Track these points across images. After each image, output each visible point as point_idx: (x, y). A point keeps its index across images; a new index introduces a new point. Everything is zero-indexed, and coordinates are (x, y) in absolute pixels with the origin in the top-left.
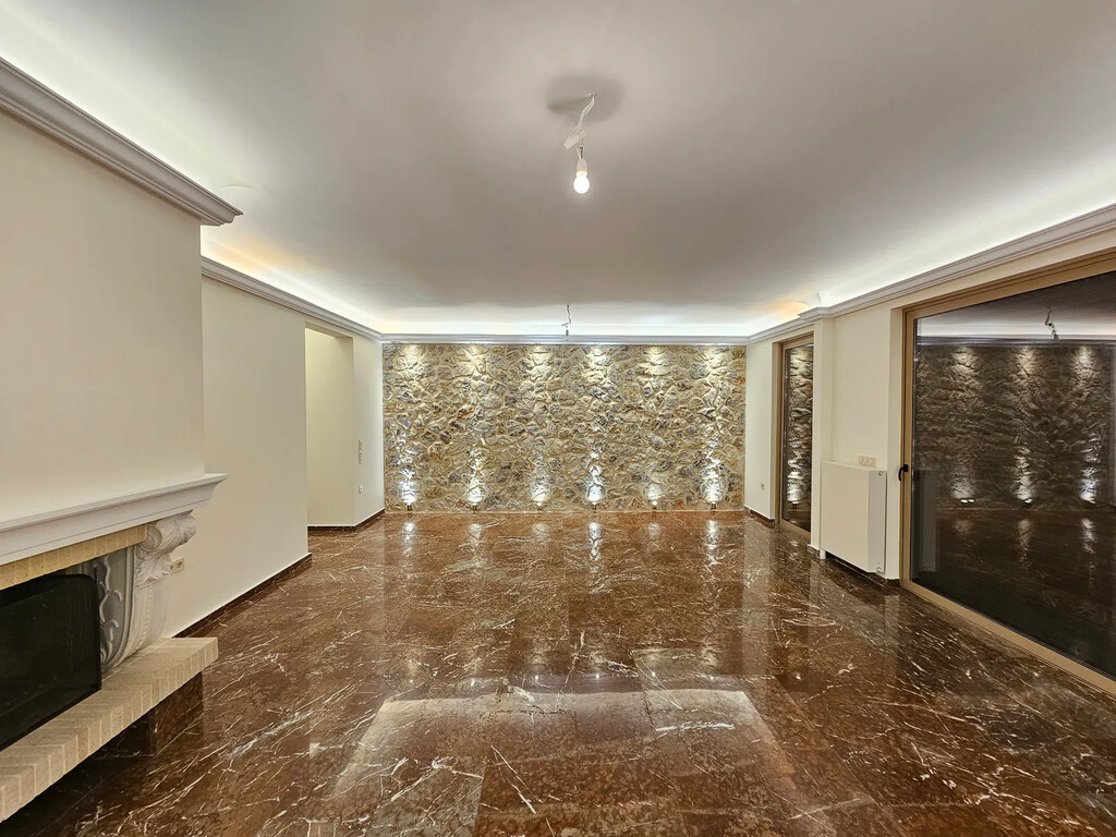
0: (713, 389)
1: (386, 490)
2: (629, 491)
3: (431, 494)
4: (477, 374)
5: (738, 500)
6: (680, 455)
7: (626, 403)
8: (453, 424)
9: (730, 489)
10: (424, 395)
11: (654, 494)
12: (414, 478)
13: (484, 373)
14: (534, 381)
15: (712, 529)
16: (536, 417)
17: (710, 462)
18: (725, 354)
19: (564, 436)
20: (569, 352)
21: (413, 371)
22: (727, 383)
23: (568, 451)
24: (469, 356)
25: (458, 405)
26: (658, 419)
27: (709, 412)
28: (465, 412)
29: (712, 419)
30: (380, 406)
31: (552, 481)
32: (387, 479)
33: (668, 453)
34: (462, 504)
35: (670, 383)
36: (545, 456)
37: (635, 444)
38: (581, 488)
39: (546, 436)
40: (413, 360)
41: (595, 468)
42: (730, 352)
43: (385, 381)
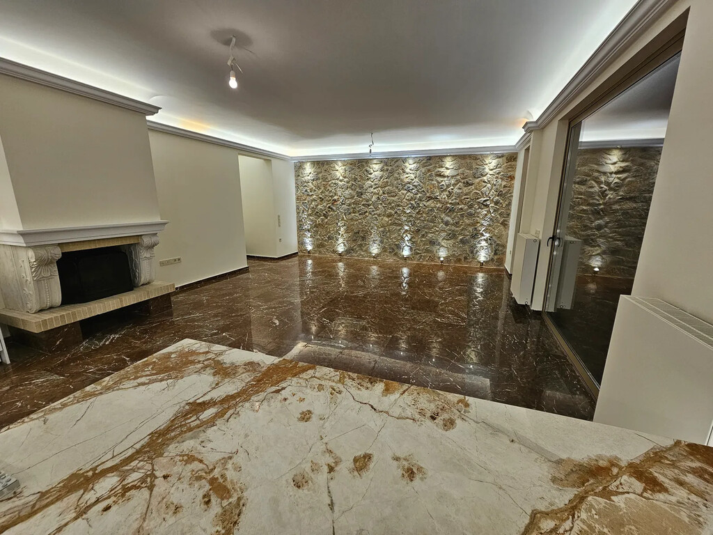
0: (489, 185)
1: (299, 242)
2: (427, 251)
3: (319, 246)
4: (341, 178)
5: (501, 261)
6: (462, 230)
7: (428, 195)
8: (329, 207)
9: (495, 254)
10: (315, 191)
11: (443, 254)
12: (311, 237)
13: (345, 177)
14: (372, 182)
15: (480, 278)
16: (373, 204)
17: (482, 235)
18: (501, 160)
19: (389, 216)
20: (393, 162)
21: (309, 177)
22: (500, 180)
23: (391, 224)
24: (337, 168)
25: (332, 196)
26: (448, 205)
27: (485, 201)
28: (335, 201)
29: (487, 206)
30: (294, 197)
31: (382, 242)
32: (299, 237)
33: (453, 228)
34: (334, 252)
35: (458, 181)
36: (378, 227)
37: (433, 221)
38: (399, 247)
39: (379, 215)
40: (309, 169)
41: (407, 235)
42: (504, 158)
43: (296, 183)
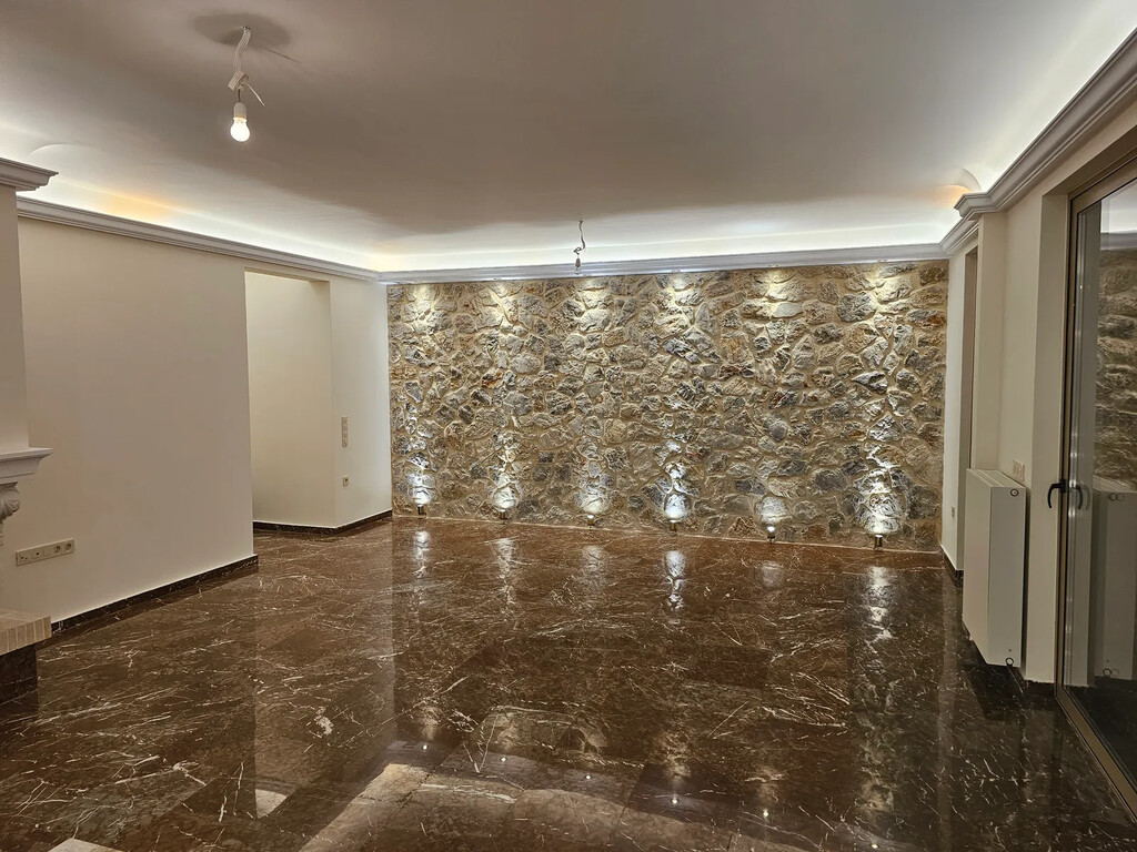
0: (881, 340)
1: (394, 484)
2: (731, 506)
3: (449, 494)
4: (506, 324)
5: (931, 535)
6: (819, 452)
7: (726, 364)
8: (476, 396)
9: (914, 515)
10: (439, 355)
11: (772, 513)
12: (428, 470)
13: (515, 323)
14: (584, 333)
15: (878, 579)
16: (587, 386)
17: (875, 465)
18: (906, 278)
19: (629, 416)
20: (635, 286)
21: (424, 322)
22: (908, 328)
23: (633, 438)
24: (495, 298)
25: (481, 369)
26: (780, 390)
27: (874, 379)
28: (490, 379)
29: (881, 391)
30: (385, 370)
31: (610, 482)
32: (395, 472)
33: (796, 447)
34: (488, 509)
35: (801, 331)
36: (600, 445)
37: (741, 431)
38: (654, 496)
39: (602, 415)
40: (424, 304)
41: (675, 467)
42: (916, 275)
43: (391, 336)
